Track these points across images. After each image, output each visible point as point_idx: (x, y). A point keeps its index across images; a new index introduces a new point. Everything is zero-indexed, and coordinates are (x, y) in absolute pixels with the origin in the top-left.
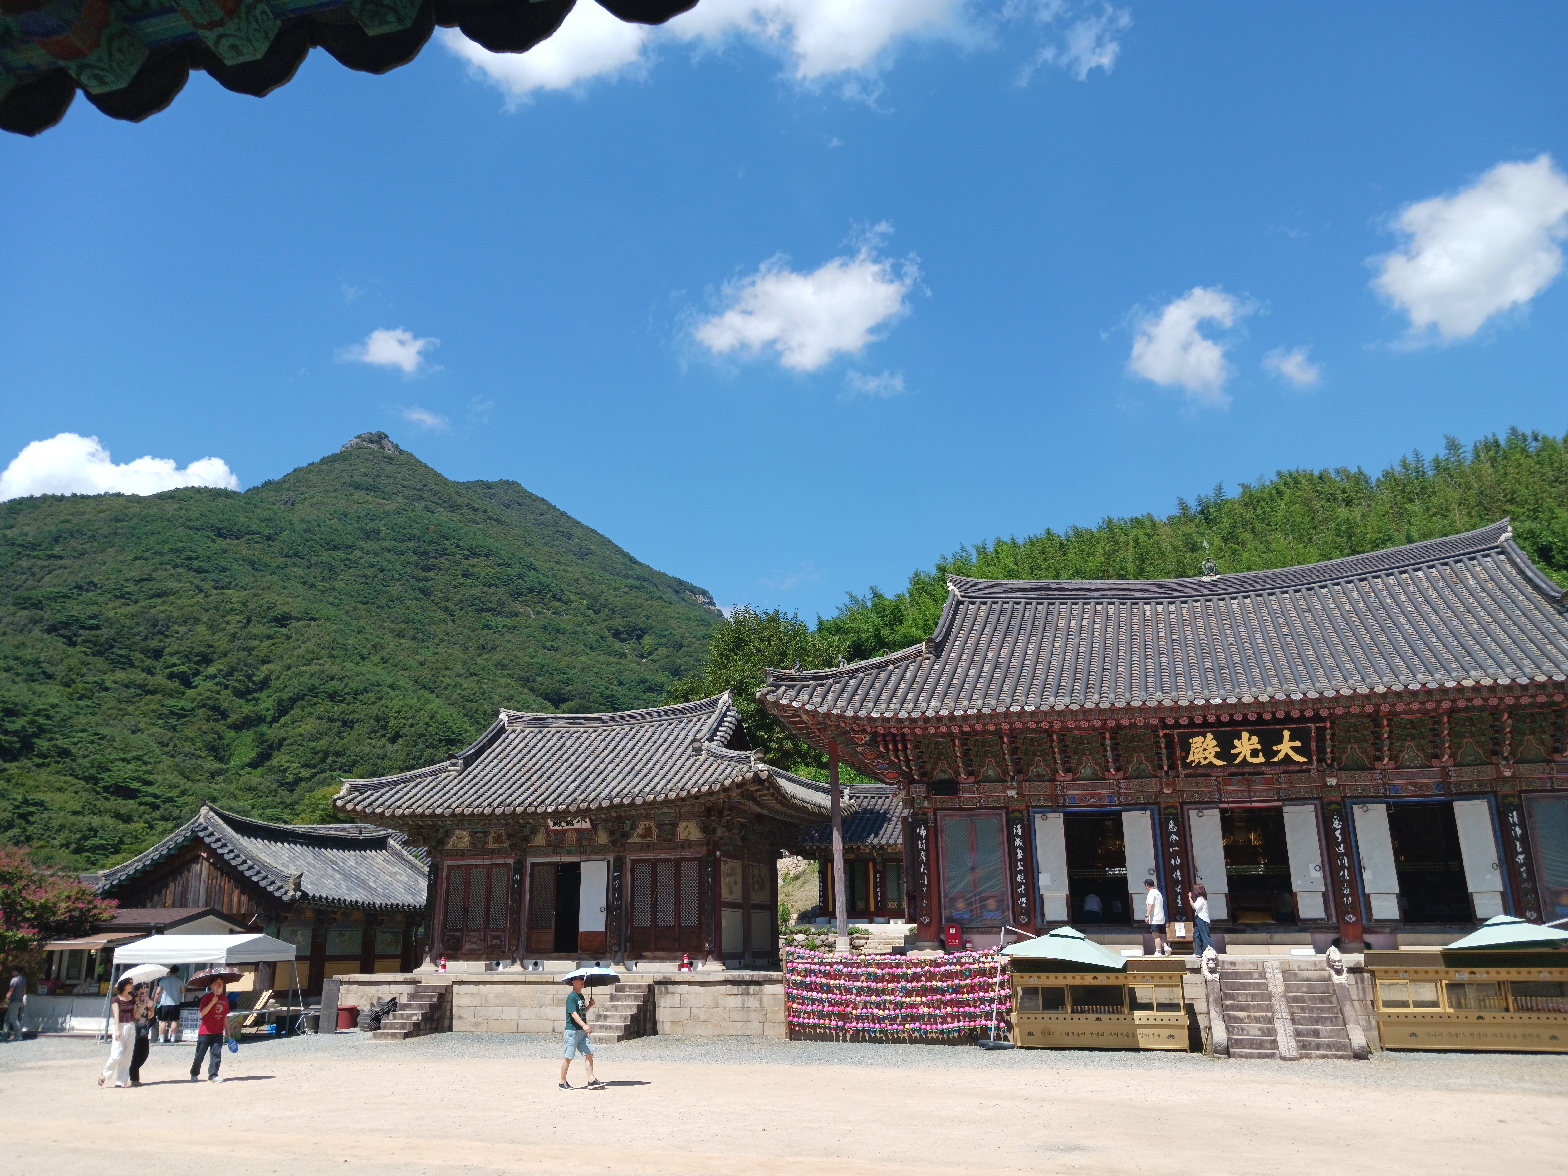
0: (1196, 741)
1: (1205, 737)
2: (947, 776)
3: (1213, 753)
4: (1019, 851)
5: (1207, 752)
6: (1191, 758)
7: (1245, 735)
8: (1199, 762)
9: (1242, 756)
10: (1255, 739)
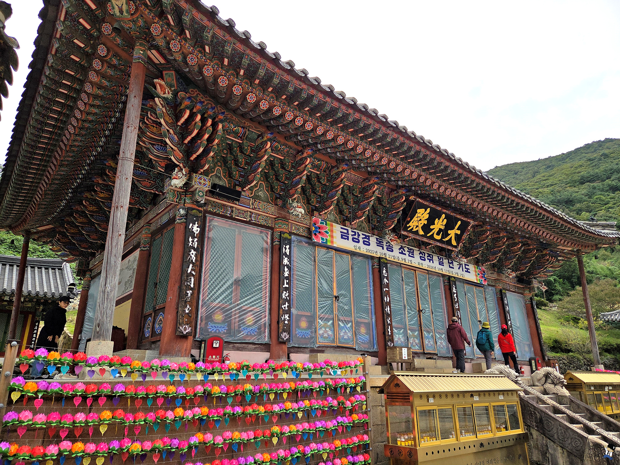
0: (420, 211)
1: (425, 211)
2: (221, 183)
3: (422, 225)
4: (286, 269)
5: (420, 222)
6: (410, 224)
7: (443, 216)
8: (412, 229)
9: (433, 231)
10: (445, 220)
